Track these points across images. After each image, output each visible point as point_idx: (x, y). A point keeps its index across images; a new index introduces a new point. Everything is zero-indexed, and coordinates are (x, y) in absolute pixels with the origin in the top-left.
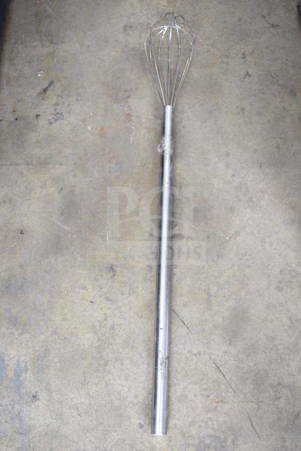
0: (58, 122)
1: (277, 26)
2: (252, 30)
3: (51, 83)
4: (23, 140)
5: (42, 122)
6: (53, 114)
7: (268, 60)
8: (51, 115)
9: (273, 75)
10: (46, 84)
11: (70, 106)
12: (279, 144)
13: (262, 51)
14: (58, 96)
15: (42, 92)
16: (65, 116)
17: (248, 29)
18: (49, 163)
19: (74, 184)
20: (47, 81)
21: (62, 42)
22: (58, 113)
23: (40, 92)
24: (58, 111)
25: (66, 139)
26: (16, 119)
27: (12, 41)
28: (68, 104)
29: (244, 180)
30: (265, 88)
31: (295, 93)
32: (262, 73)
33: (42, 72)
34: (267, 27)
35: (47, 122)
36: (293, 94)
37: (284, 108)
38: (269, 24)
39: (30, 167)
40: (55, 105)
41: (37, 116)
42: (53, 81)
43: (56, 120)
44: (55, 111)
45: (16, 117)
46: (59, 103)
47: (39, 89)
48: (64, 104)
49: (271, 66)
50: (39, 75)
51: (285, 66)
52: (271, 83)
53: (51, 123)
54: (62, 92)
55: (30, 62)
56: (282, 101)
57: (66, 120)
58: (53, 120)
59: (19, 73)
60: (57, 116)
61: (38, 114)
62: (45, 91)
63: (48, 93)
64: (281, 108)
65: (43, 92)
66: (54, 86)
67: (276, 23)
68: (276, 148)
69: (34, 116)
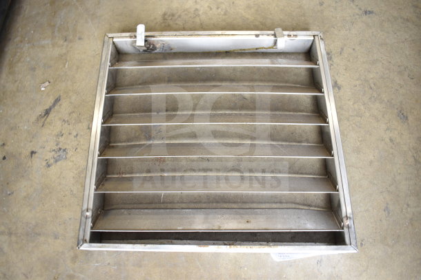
0: (59, 163)
1: (371, 12)
2: (338, 18)
3: (57, 100)
4: (9, 193)
5: (37, 163)
6: (54, 150)
7: (364, 63)
8: (50, 152)
9: (372, 85)
10: (51, 101)
11: (78, 137)
12: (387, 204)
13: (354, 49)
14: (64, 120)
15: (43, 114)
16: (70, 153)
17: (333, 17)
18: (39, 235)
19: (72, 272)
20: (51, 97)
21: (80, 39)
22: (60, 149)
23: (40, 115)
24: (60, 146)
25: (66, 193)
26: (4, 158)
27: (18, 39)
28: (75, 134)
29: (337, 270)
30: (362, 107)
31: (405, 114)
32: (357, 83)
33: (47, 84)
34: (358, 14)
35: (44, 163)
36: (402, 116)
37: (391, 140)
38: (360, 9)
39: (14, 238)
40: (58, 135)
41: (33, 153)
42: (60, 96)
43: (56, 161)
44: (57, 145)
45: (4, 154)
46: (63, 132)
47: (40, 110)
48: (70, 134)
49: (369, 72)
50: (43, 89)
51: (387, 71)
52: (370, 98)
53: (49, 166)
54: (70, 114)
55: (33, 69)
56: (388, 129)
57: (71, 161)
58: (52, 161)
59: (18, 86)
60: (58, 154)
61: (34, 149)
62: (47, 112)
63: (52, 115)
64: (387, 140)
65: (45, 115)
66: (61, 105)
67: (369, 9)
68: (385, 211)
69: (28, 153)
